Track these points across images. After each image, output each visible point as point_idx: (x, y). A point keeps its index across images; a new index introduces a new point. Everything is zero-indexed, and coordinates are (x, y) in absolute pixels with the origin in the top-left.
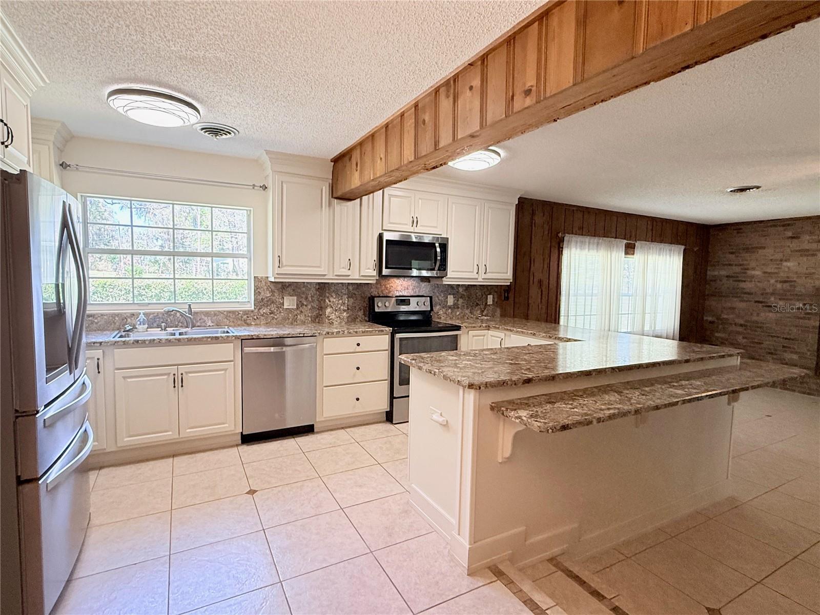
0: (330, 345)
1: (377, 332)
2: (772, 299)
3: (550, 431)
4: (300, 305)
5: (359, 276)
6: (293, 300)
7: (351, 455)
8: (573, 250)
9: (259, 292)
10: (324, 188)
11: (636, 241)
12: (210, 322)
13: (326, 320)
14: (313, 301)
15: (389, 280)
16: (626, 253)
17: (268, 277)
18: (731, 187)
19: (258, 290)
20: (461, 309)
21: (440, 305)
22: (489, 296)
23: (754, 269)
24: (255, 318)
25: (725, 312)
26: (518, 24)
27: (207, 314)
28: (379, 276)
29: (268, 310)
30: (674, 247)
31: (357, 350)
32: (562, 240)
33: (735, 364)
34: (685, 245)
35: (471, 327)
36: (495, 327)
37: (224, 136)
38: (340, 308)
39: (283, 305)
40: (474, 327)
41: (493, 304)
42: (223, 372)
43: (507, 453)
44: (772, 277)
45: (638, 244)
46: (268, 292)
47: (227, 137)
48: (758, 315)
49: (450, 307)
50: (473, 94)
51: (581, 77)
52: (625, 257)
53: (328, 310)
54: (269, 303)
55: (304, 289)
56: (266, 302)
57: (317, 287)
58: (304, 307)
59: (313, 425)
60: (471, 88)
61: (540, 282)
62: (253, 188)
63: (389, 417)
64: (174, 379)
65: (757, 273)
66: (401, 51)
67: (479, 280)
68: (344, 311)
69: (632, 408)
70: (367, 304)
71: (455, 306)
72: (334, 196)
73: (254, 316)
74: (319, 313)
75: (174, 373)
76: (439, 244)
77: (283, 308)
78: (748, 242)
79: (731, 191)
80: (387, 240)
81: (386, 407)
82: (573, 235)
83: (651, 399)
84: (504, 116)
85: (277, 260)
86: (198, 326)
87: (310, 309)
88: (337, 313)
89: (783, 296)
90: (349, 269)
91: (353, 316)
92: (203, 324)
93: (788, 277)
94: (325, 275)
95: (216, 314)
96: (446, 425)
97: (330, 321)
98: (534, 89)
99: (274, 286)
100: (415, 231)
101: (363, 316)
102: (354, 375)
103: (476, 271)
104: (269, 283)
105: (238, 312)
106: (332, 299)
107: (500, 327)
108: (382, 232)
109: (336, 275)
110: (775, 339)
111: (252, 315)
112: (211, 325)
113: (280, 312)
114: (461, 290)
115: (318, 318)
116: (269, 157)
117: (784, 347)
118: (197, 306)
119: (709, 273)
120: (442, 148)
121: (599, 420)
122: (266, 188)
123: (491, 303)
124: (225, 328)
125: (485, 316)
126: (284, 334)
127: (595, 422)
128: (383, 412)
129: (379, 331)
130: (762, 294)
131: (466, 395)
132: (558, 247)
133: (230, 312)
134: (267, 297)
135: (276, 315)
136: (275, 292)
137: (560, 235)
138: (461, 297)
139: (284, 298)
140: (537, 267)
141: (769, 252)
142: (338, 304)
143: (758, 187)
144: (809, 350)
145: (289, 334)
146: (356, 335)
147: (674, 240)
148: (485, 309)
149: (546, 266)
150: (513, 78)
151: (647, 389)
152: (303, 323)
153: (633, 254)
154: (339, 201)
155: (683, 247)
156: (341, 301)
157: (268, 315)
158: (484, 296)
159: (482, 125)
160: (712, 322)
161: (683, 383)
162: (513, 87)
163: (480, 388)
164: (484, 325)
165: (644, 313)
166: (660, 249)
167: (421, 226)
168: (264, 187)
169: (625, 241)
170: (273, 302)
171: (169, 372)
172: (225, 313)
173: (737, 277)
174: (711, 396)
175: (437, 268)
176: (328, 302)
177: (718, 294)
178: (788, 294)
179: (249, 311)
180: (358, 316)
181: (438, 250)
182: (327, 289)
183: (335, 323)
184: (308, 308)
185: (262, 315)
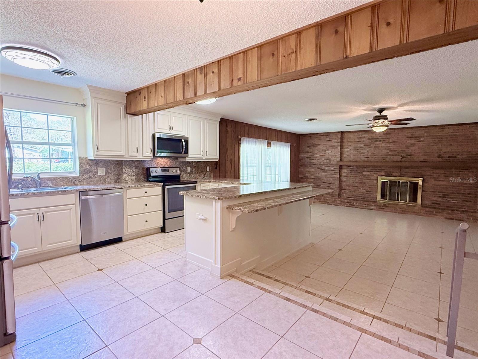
0: (131, 193)
1: (155, 185)
2: (323, 167)
3: (252, 212)
4: (107, 173)
5: (143, 157)
6: (103, 170)
7: (149, 248)
8: (245, 144)
9: (82, 166)
10: (122, 108)
11: (271, 141)
12: (51, 184)
13: (124, 181)
14: (115, 171)
15: (157, 159)
16: (268, 146)
17: (87, 157)
18: (307, 118)
19: (82, 165)
20: (194, 174)
21: (184, 172)
22: (207, 167)
23: (316, 154)
24: (80, 181)
25: (307, 173)
26: (235, 52)
27: (49, 179)
28: (153, 156)
29: (88, 176)
30: (287, 144)
31: (146, 196)
32: (240, 139)
33: (310, 189)
34: (291, 143)
35: (202, 182)
36: (213, 181)
37: (67, 76)
38: (131, 174)
39: (97, 173)
40: (203, 182)
41: (210, 171)
42: (68, 211)
43: (234, 227)
44: (323, 157)
45: (272, 142)
46: (87, 165)
47: (69, 76)
48: (319, 174)
49: (189, 173)
50: (214, 75)
51: (260, 78)
52: (267, 148)
53: (125, 175)
54: (88, 172)
55: (109, 164)
56: (86, 172)
57: (117, 163)
58: (110, 174)
59: (122, 237)
60: (213, 72)
61: (231, 160)
62: (76, 105)
63: (163, 230)
64: (38, 216)
65: (318, 155)
66: (184, 53)
67: (204, 159)
68: (134, 175)
69: (279, 204)
70: (145, 172)
71: (191, 172)
72: (128, 112)
73: (80, 179)
74: (118, 177)
75: (38, 213)
76: (184, 140)
77: (97, 175)
78: (314, 142)
79: (307, 120)
80: (157, 138)
81: (161, 225)
82: (245, 137)
83: (284, 201)
84: (229, 87)
85: (96, 147)
86: (43, 187)
87: (113, 175)
88: (130, 177)
89: (326, 165)
90: (137, 153)
91: (138, 179)
92: (46, 185)
93: (328, 157)
94: (124, 156)
95: (55, 179)
96: (205, 220)
97: (126, 181)
98: (242, 78)
99: (91, 162)
100: (171, 133)
101: (144, 179)
102: (144, 209)
103: (202, 154)
104: (88, 160)
105: (69, 177)
106: (126, 169)
107: (216, 181)
108: (154, 133)
109: (130, 156)
110: (325, 184)
111: (78, 179)
112: (51, 186)
113: (95, 177)
114: (194, 164)
115: (118, 180)
116: (89, 89)
117: (328, 187)
118: (43, 175)
119: (300, 156)
120: (198, 96)
121: (268, 208)
122: (85, 106)
123: (209, 171)
124: (61, 187)
125: (206, 177)
126: (105, 188)
127: (267, 209)
128: (159, 228)
129: (156, 185)
130: (320, 165)
131: (216, 204)
132: (238, 143)
133: (64, 178)
134: (87, 169)
135: (93, 179)
136: (92, 166)
137: (239, 137)
138: (194, 168)
139: (97, 169)
140: (229, 153)
141: (321, 147)
142: (130, 172)
143: (316, 119)
144: (336, 187)
145: (108, 188)
146: (145, 187)
147: (287, 141)
148: (206, 173)
149: (233, 152)
150: (233, 73)
151: (282, 198)
152: (110, 183)
153: (270, 147)
154: (130, 115)
155: (290, 144)
156: (132, 170)
157: (88, 179)
158: (205, 167)
159: (219, 88)
160: (302, 178)
161: (294, 196)
162: (233, 76)
163: (223, 199)
164: (208, 181)
165: (276, 175)
166: (281, 145)
167: (174, 130)
168: (84, 105)
169: (267, 141)
170: (91, 172)
171: (34, 212)
172: (61, 178)
173: (311, 157)
174: (303, 199)
175: (183, 153)
176: (124, 171)
177: (304, 165)
178: (328, 164)
179: (76, 177)
180: (140, 179)
181: (184, 143)
182: (124, 164)
183: (129, 182)
184: (112, 175)
185: (85, 179)
